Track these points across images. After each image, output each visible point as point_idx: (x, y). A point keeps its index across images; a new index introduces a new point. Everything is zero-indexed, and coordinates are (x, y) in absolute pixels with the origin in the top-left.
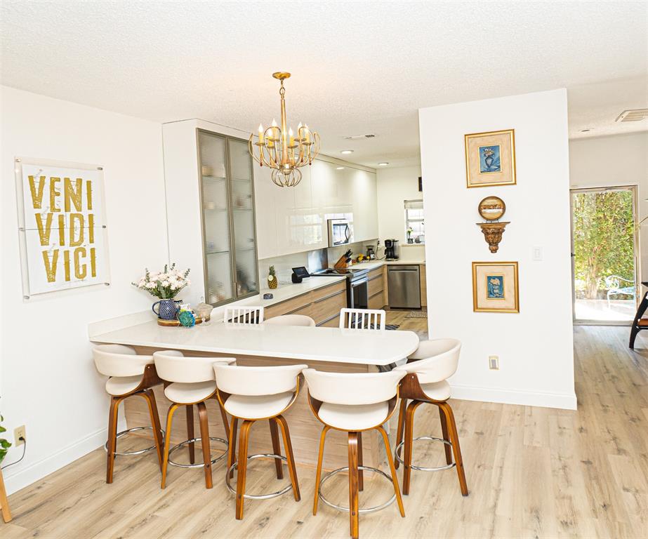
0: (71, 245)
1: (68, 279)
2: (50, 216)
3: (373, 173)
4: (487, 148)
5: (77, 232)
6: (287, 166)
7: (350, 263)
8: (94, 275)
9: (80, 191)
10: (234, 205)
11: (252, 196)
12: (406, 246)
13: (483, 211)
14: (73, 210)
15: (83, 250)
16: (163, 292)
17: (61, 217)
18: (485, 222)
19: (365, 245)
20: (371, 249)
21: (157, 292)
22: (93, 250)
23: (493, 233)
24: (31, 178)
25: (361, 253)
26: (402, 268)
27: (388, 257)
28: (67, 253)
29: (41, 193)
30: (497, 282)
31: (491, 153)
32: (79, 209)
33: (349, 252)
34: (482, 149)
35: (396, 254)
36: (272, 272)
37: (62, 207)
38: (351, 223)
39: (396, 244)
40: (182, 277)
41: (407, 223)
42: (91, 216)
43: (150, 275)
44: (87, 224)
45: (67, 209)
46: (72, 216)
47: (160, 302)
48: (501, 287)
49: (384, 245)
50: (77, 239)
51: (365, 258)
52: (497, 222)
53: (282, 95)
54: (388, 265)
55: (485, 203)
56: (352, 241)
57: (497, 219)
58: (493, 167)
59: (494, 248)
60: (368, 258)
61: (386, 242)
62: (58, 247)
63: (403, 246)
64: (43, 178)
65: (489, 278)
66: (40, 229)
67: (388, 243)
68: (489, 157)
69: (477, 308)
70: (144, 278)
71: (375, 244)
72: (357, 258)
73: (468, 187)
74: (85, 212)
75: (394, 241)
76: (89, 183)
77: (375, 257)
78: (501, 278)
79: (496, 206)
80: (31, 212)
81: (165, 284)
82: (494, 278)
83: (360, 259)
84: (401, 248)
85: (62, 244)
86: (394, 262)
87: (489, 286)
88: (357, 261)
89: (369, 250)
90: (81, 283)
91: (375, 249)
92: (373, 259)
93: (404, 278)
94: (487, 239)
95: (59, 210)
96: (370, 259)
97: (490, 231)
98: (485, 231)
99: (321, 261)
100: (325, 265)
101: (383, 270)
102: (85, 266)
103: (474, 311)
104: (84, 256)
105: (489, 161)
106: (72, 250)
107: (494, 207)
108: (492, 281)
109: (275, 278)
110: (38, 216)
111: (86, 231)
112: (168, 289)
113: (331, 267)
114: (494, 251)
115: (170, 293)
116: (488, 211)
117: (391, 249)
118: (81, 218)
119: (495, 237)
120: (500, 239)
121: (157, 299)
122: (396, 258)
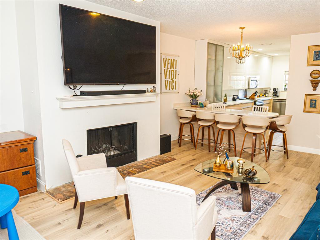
0: (171, 79)
1: (170, 89)
2: (167, 70)
3: (272, 58)
4: (317, 51)
5: (173, 75)
6: (241, 57)
7: (256, 96)
8: (175, 89)
9: (174, 63)
10: (216, 70)
11: (223, 66)
12: (284, 91)
13: (312, 75)
14: (172, 69)
15: (174, 81)
16: (194, 96)
17: (169, 71)
18: (312, 79)
19: (264, 90)
20: (267, 92)
21: (192, 96)
22: (176, 81)
23: (315, 83)
24: (164, 59)
25: (262, 93)
26: (280, 101)
27: (274, 96)
28: (170, 81)
29: (165, 63)
30: (314, 102)
31: (318, 53)
32: (173, 69)
33: (257, 92)
34: (315, 52)
35: (278, 95)
36: (226, 96)
37: (170, 68)
38: (258, 80)
39: (278, 90)
40: (200, 92)
41: (285, 81)
42: (176, 71)
43: (190, 91)
44: (175, 73)
45: (171, 69)
46: (172, 70)
47: (192, 100)
48: (315, 104)
49: (273, 90)
50: (172, 78)
51: (263, 96)
52: (317, 79)
53: (242, 34)
54: (274, 99)
55: (313, 72)
56: (258, 87)
57: (317, 78)
58: (318, 59)
59: (314, 89)
60: (265, 95)
61: (274, 89)
62: (168, 79)
63: (282, 91)
64: (166, 59)
65: (311, 100)
66: (165, 74)
67: (275, 89)
68: (317, 55)
69: (305, 111)
70: (189, 91)
71: (268, 90)
72: (260, 95)
73: (307, 66)
74: (175, 70)
75: (277, 89)
76: (176, 60)
77: (268, 96)
78: (316, 100)
79: (317, 73)
80: (163, 69)
81: (195, 94)
82: (313, 100)
83: (261, 96)
84: (281, 92)
85: (169, 79)
86: (277, 98)
87: (311, 103)
88: (260, 96)
89: (266, 92)
90: (172, 91)
91: (268, 92)
92: (267, 96)
93: (281, 105)
94: (312, 86)
95: (169, 69)
96: (265, 96)
97: (314, 83)
98: (312, 83)
99: (244, 94)
100: (245, 96)
101: (271, 101)
102: (173, 86)
103: (304, 112)
104: (174, 83)
105: (317, 56)
106: (171, 81)
107: (317, 74)
108: (312, 101)
109: (226, 98)
110: (165, 70)
111: (175, 75)
112: (195, 95)
113: (248, 97)
114: (314, 90)
115: (196, 97)
116: (314, 75)
117: (275, 92)
118: (174, 71)
119: (315, 85)
120: (317, 86)
121: (192, 99)
122: (278, 96)
